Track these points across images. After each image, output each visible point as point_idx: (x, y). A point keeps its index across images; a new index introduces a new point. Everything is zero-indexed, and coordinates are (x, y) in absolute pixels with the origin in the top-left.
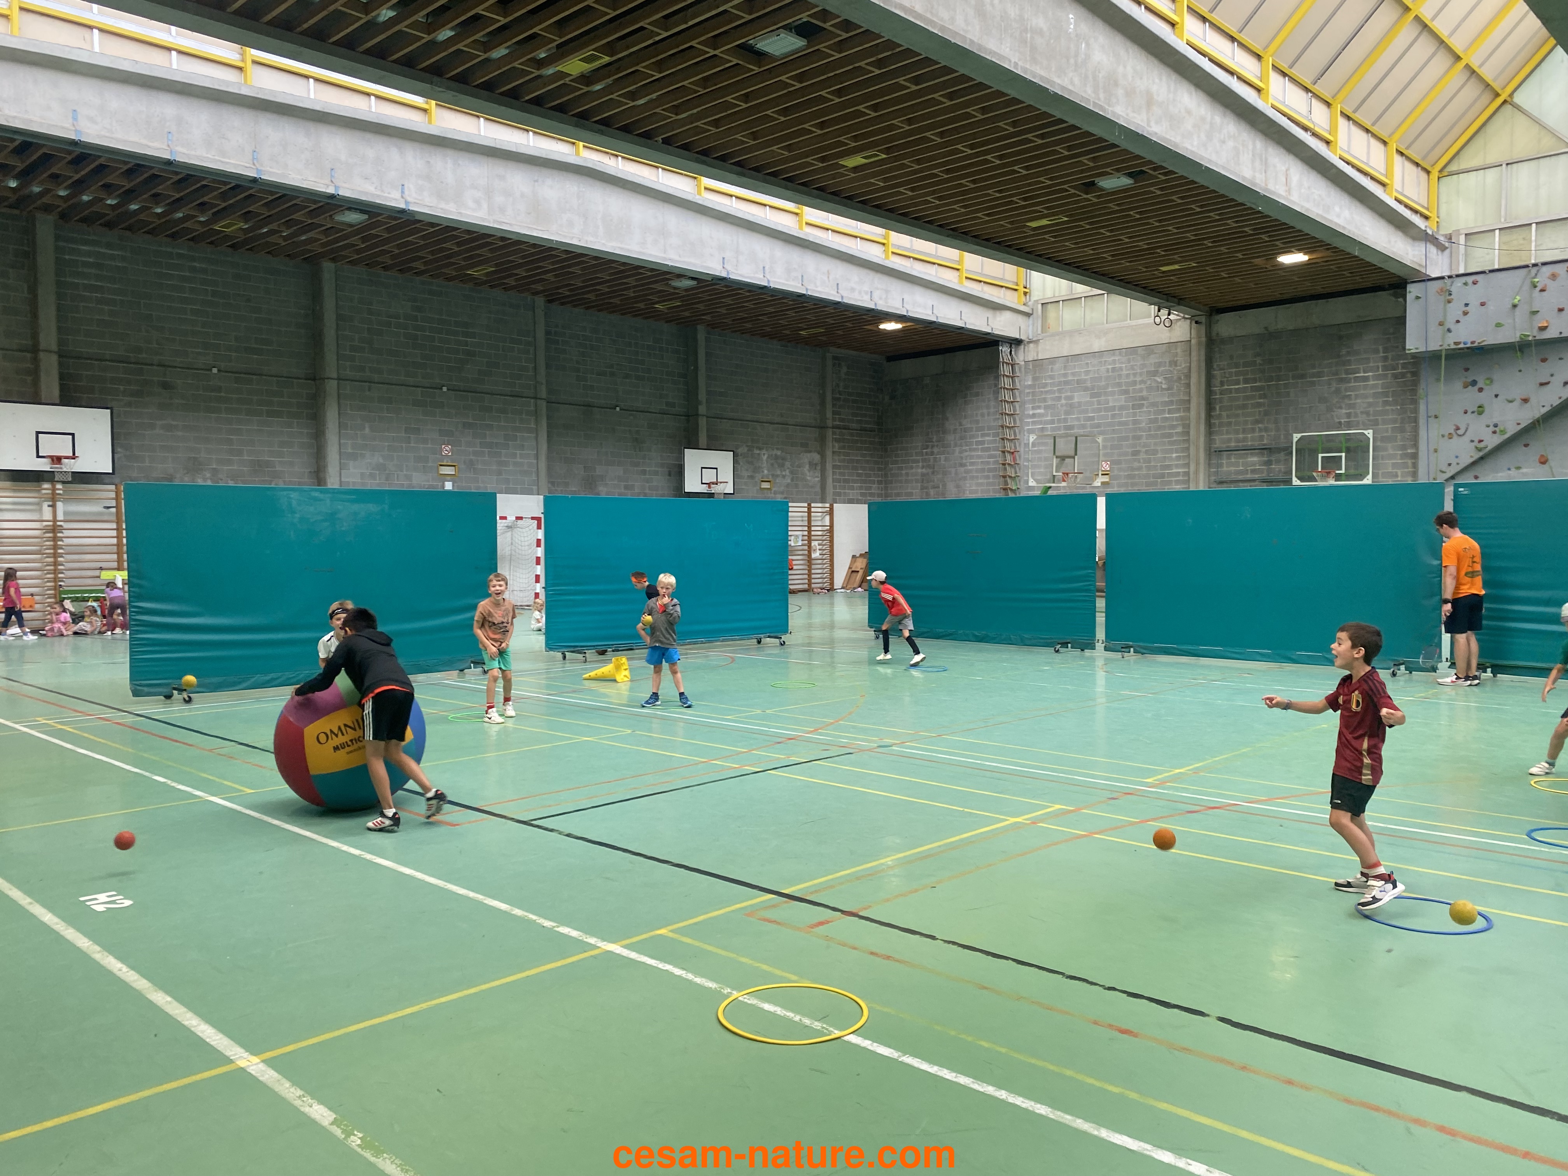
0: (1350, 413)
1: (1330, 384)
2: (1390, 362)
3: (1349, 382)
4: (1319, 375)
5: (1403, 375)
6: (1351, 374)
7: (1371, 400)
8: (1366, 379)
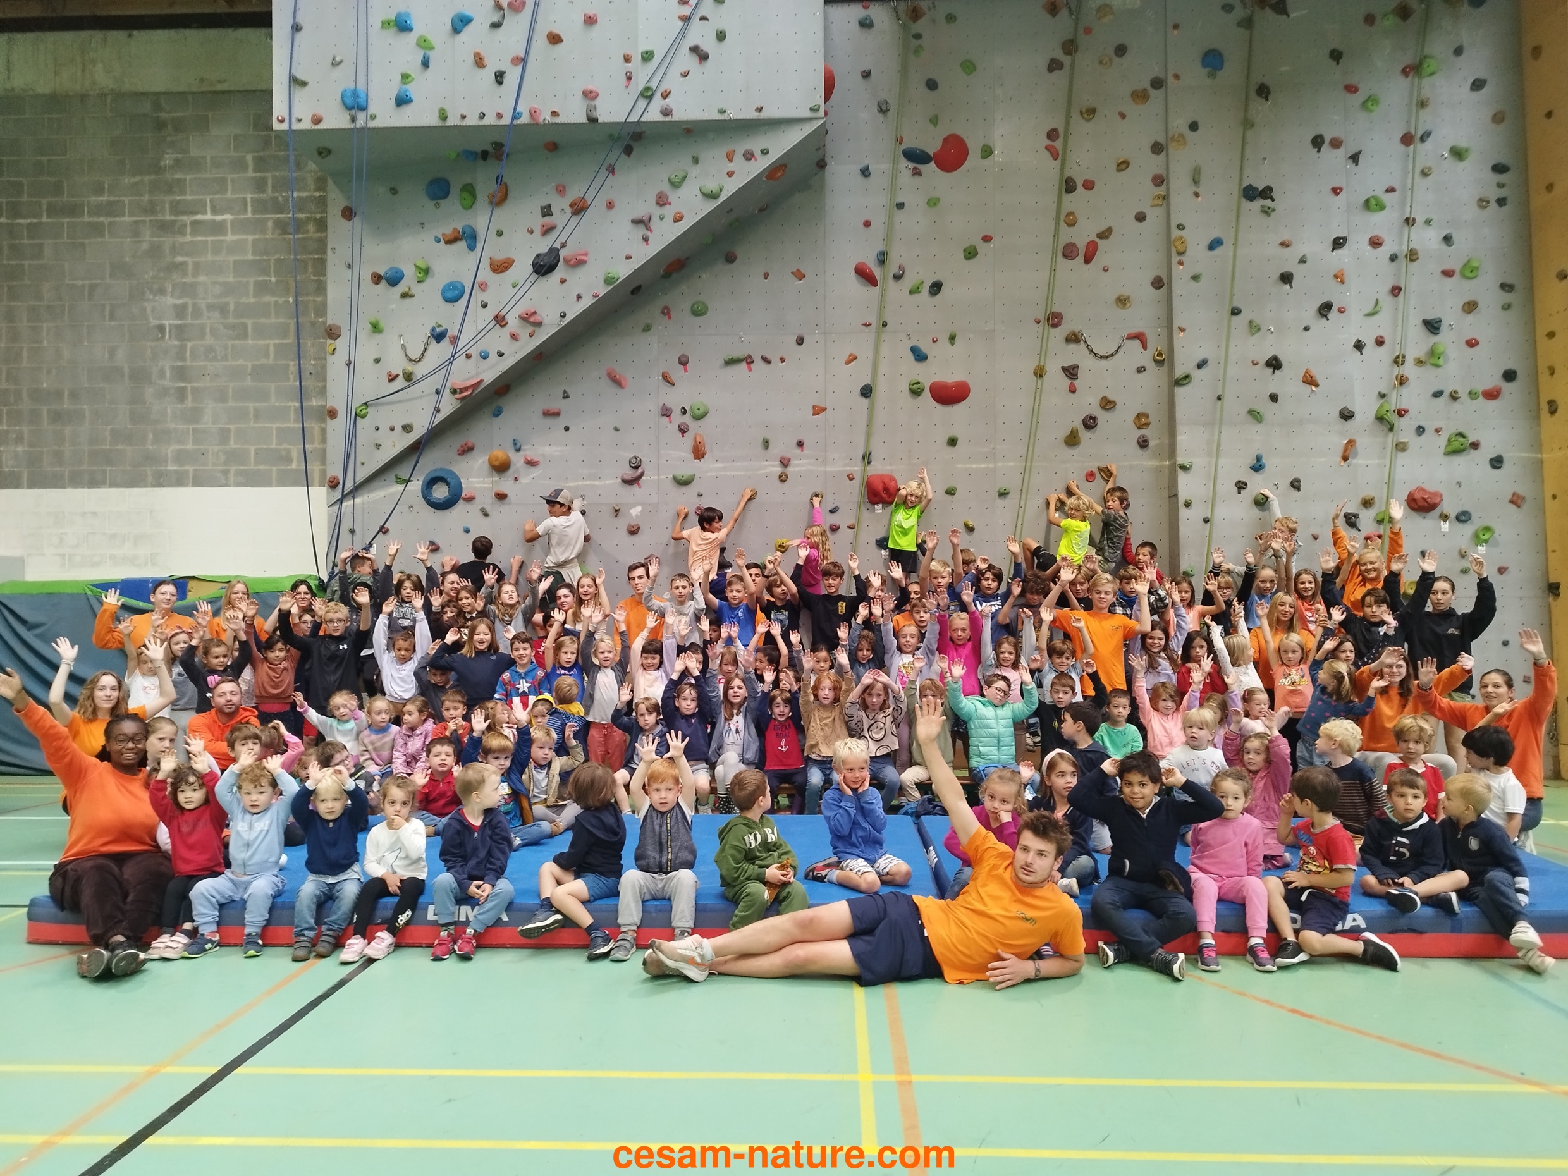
0: (184, 306)
1: (136, 234)
2: (269, 193)
3: (181, 231)
4: (111, 209)
5: (299, 226)
6: (184, 213)
7: (231, 279)
8: (218, 228)
